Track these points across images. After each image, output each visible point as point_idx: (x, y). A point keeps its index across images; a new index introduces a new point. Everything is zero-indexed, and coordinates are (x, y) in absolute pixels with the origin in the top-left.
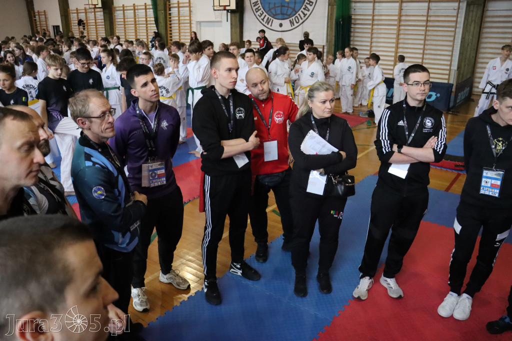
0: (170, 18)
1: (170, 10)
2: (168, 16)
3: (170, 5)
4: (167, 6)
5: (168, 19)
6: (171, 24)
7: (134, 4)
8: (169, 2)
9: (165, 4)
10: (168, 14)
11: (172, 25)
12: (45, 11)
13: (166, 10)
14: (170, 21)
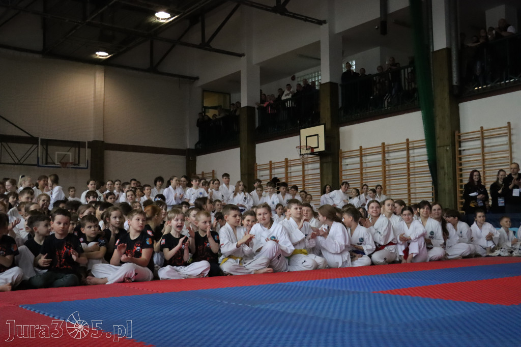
0: (460, 159)
1: (460, 146)
2: (457, 156)
3: (459, 137)
4: (456, 137)
5: (457, 160)
6: (461, 170)
7: (383, 144)
8: (459, 132)
9: (453, 135)
10: (457, 152)
11: (463, 171)
12: (213, 171)
13: (455, 146)
14: (461, 164)
